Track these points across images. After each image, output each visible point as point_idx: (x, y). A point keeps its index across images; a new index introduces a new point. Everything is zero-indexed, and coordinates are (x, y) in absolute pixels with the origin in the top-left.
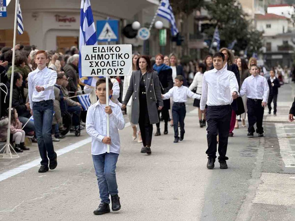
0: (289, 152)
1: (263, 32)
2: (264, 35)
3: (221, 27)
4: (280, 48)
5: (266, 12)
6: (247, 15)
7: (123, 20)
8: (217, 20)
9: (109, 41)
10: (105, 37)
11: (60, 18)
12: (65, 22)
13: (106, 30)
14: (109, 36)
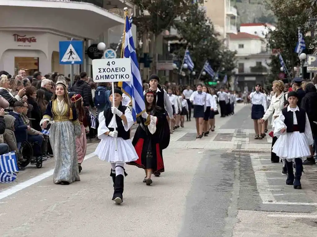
0: (267, 186)
1: (236, 52)
2: (236, 55)
3: (191, 47)
4: (253, 69)
5: (239, 31)
6: (218, 34)
7: (87, 39)
8: (187, 40)
9: (73, 63)
10: (69, 59)
11: (19, 37)
12: (24, 41)
13: (70, 52)
14: (73, 58)
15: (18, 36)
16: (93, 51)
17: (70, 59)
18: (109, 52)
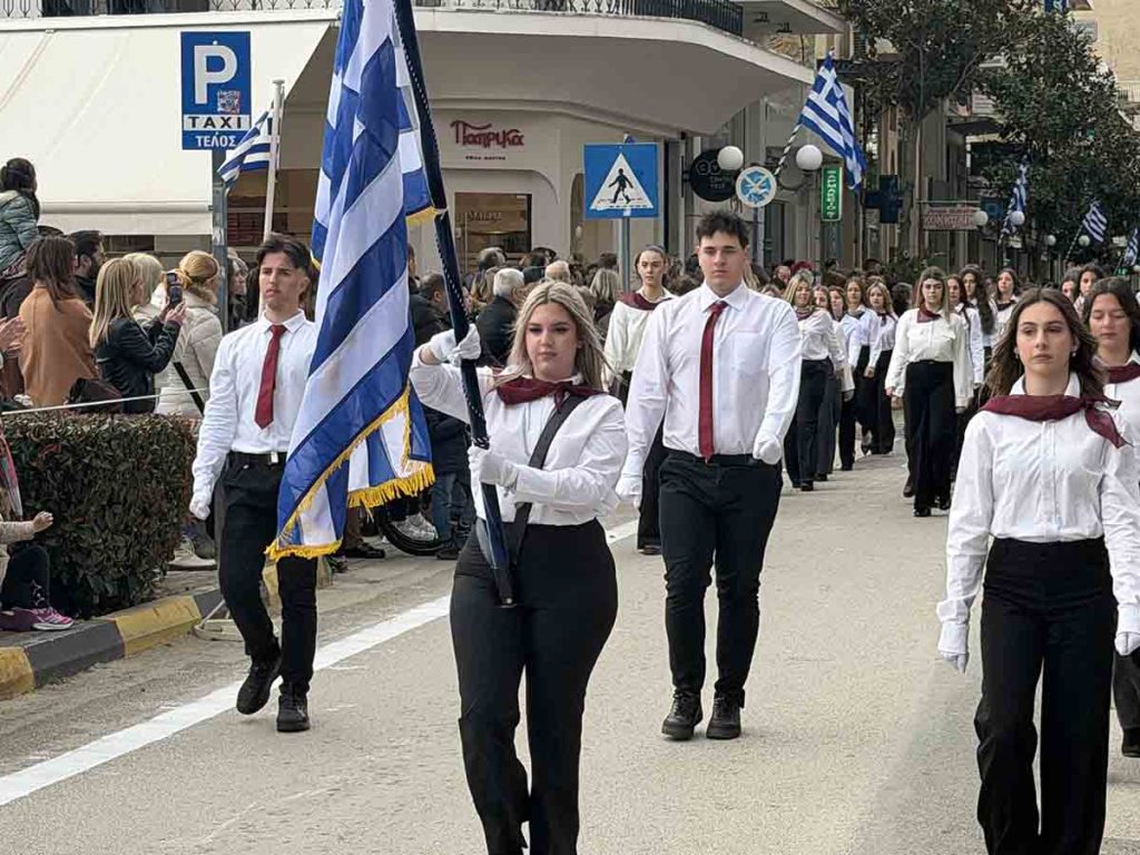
3: (1041, 155)
7: (689, 135)
8: (1026, 133)
9: (627, 213)
10: (615, 201)
11: (470, 131)
12: (487, 145)
13: (618, 179)
14: (627, 198)
15: (465, 125)
16: (709, 171)
17: (618, 202)
18: (750, 176)
